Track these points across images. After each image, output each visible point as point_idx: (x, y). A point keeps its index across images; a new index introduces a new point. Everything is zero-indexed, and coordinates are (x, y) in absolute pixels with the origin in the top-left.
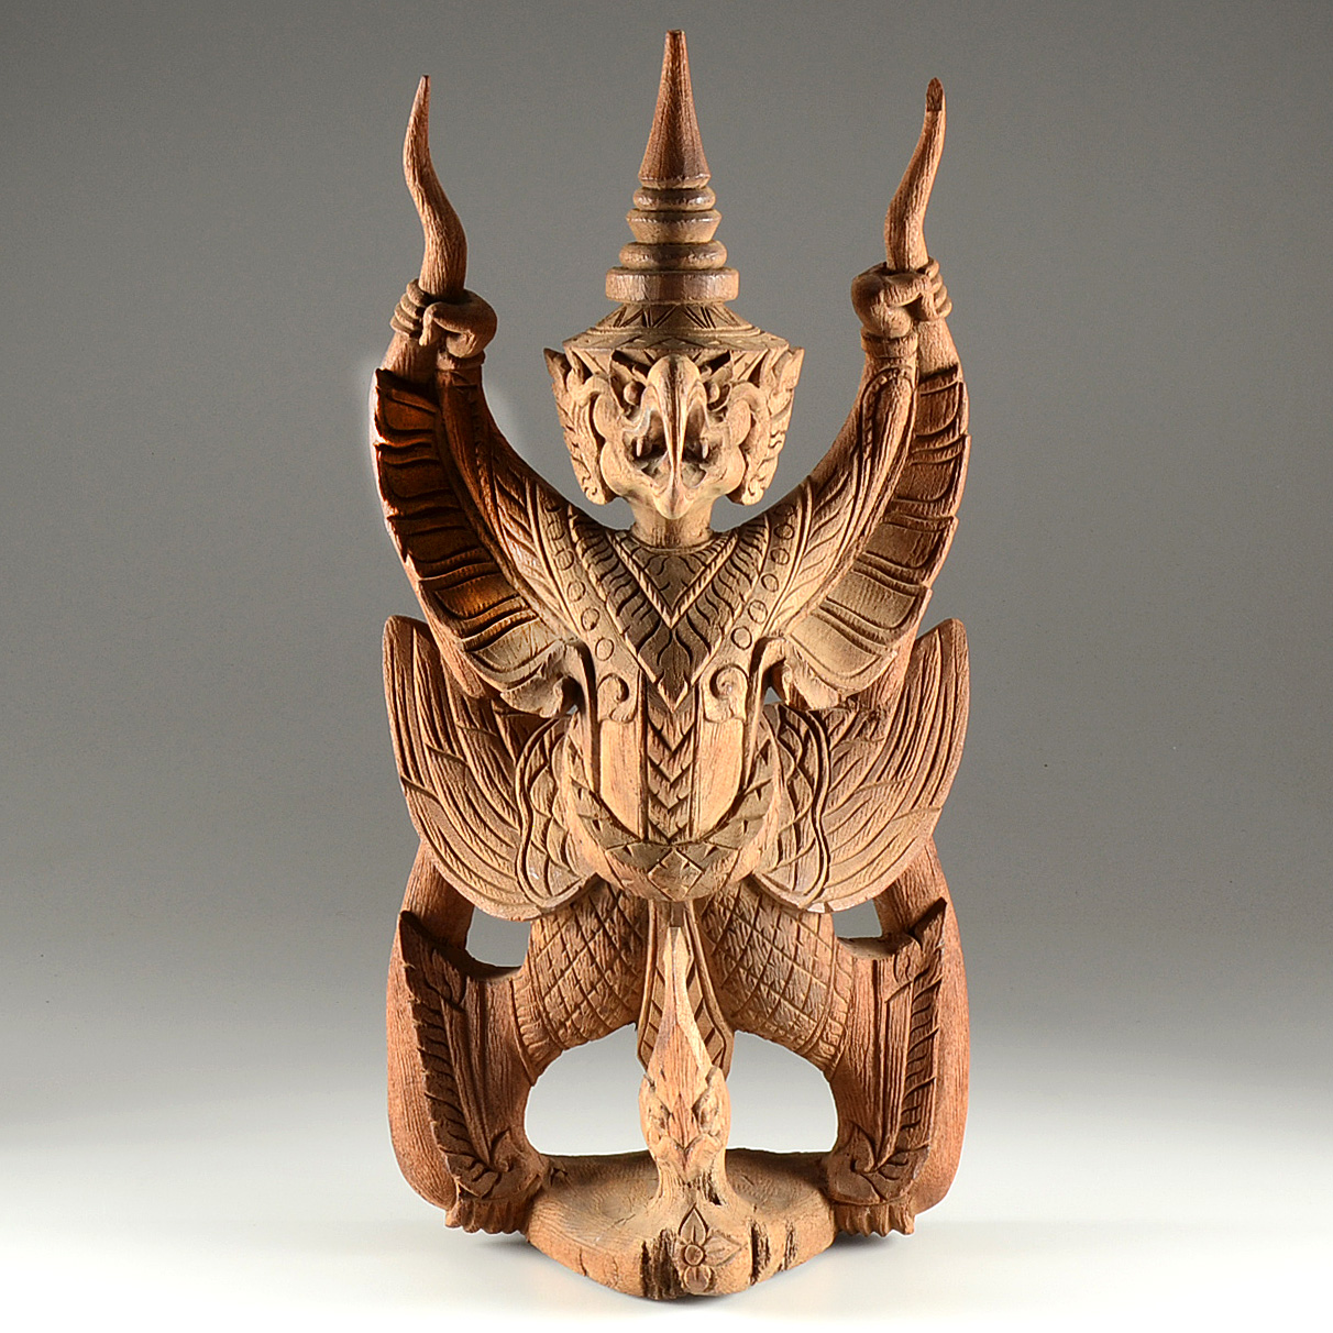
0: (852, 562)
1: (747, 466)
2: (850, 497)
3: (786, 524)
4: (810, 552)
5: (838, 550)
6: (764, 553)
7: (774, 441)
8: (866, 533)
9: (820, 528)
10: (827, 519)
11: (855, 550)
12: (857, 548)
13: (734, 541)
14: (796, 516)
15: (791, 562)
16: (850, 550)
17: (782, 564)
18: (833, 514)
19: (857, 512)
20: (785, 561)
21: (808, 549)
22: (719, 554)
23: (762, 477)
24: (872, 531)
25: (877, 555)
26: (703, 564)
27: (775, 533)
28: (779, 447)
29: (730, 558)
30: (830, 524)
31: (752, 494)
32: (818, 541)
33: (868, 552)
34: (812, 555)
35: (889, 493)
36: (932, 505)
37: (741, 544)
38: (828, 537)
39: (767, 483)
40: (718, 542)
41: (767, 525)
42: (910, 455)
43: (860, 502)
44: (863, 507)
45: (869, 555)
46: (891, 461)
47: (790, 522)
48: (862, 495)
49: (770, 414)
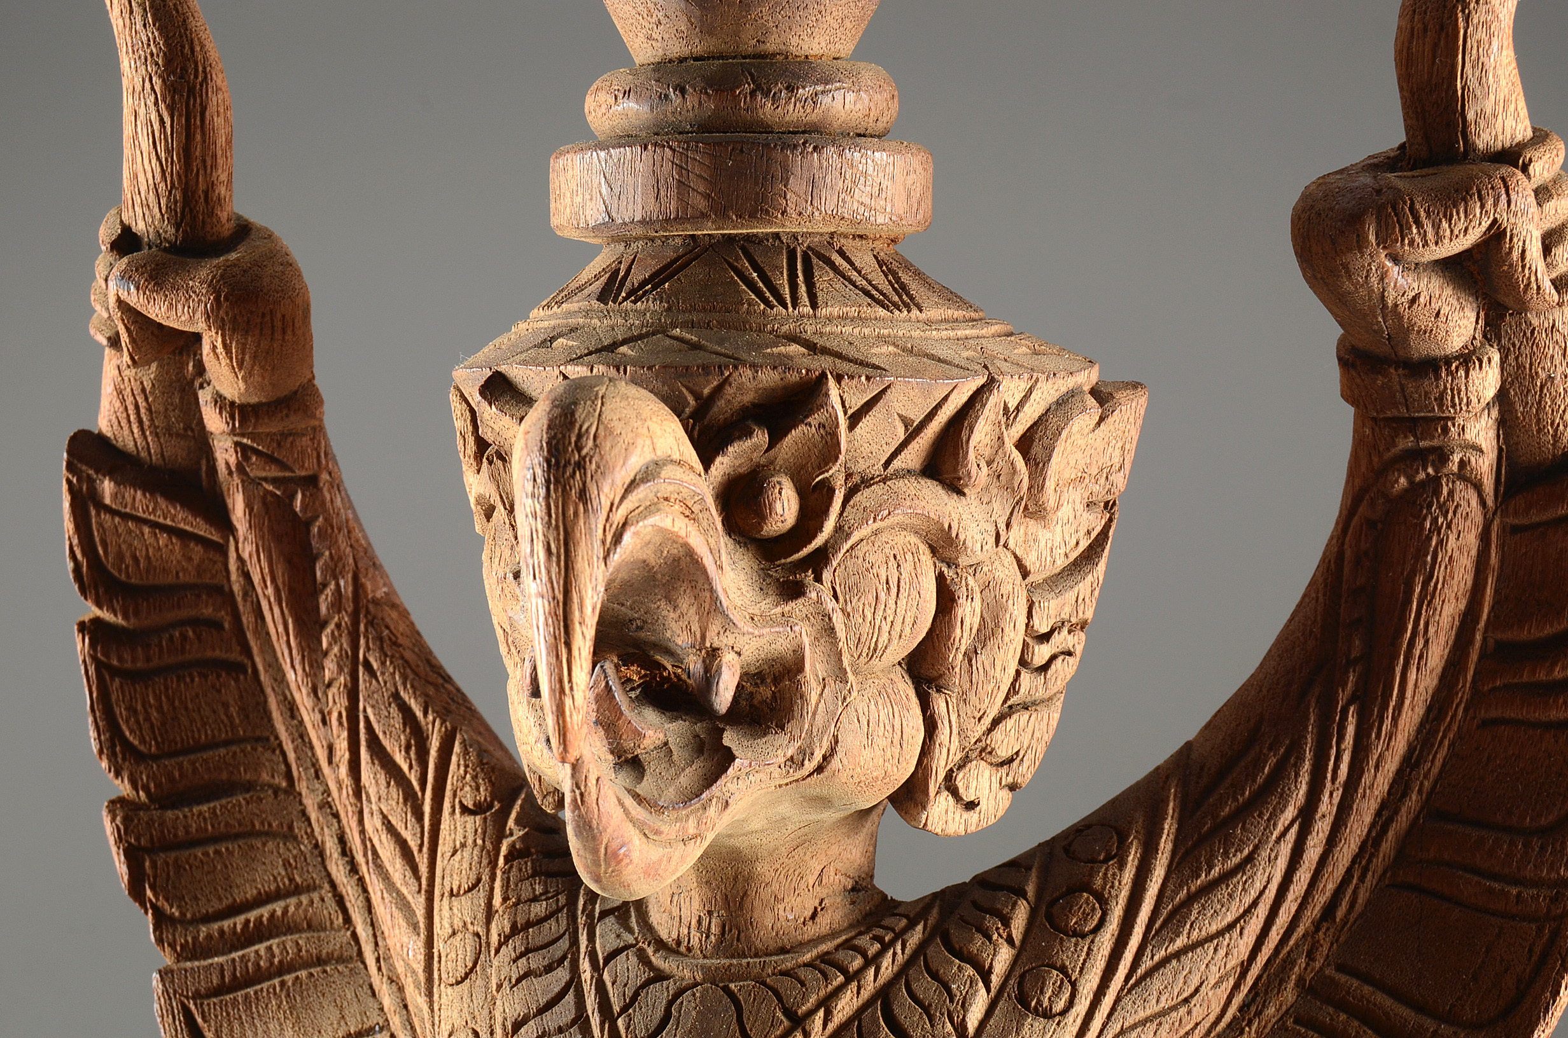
0: (1289, 995)
1: (931, 726)
2: (1290, 813)
3: (1087, 887)
4: (1149, 973)
5: (1245, 967)
6: (995, 980)
7: (1042, 652)
8: (1340, 913)
9: (1191, 899)
10: (1215, 872)
11: (1302, 961)
12: (1310, 957)
13: (916, 936)
14: (1122, 866)
15: (1081, 1007)
16: (1289, 962)
17: (1048, 1015)
18: (1236, 860)
19: (1312, 854)
20: (1059, 1006)
21: (1147, 964)
22: (849, 979)
23: (1004, 753)
24: (1359, 908)
25: (1366, 979)
26: (789, 1013)
27: (1050, 917)
28: (1064, 670)
29: (884, 994)
30: (1222, 892)
31: (971, 806)
32: (1179, 943)
33: (1340, 968)
34: (1156, 983)
35: (1413, 801)
36: (1536, 843)
37: (937, 950)
38: (1213, 928)
39: (1024, 772)
40: (863, 941)
41: (1030, 889)
42: (1477, 698)
43: (1321, 828)
44: (1332, 842)
45: (1342, 978)
46: (1420, 711)
47: (1098, 882)
48: (1327, 806)
49: (1025, 573)
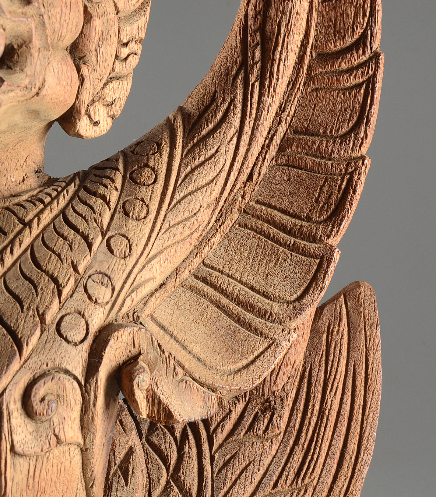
0: (236, 215)
1: (82, 81)
2: (232, 131)
3: (146, 165)
4: (178, 202)
5: (218, 200)
6: (113, 205)
7: (125, 52)
8: (255, 177)
9: (193, 171)
10: (202, 159)
11: (240, 199)
12: (243, 197)
13: (72, 189)
14: (161, 155)
15: (152, 216)
16: (234, 201)
17: (138, 219)
18: (211, 152)
19: (243, 150)
20: (143, 215)
21: (177, 198)
22: (45, 206)
23: (109, 99)
24: (262, 175)
25: (269, 206)
26: (21, 221)
27: (131, 178)
28: (134, 61)
29: (63, 212)
30: (206, 166)
31: (96, 124)
32: (190, 189)
33: (257, 202)
34: (182, 206)
35: (283, 128)
36: (338, 141)
37: (83, 194)
38: (204, 182)
39: (117, 110)
40: (49, 190)
41: (121, 167)
42: (310, 78)
43: (246, 138)
44: (250, 144)
45: (258, 206)
46: (285, 85)
47: (151, 163)
48: (248, 128)
49: (118, 12)
